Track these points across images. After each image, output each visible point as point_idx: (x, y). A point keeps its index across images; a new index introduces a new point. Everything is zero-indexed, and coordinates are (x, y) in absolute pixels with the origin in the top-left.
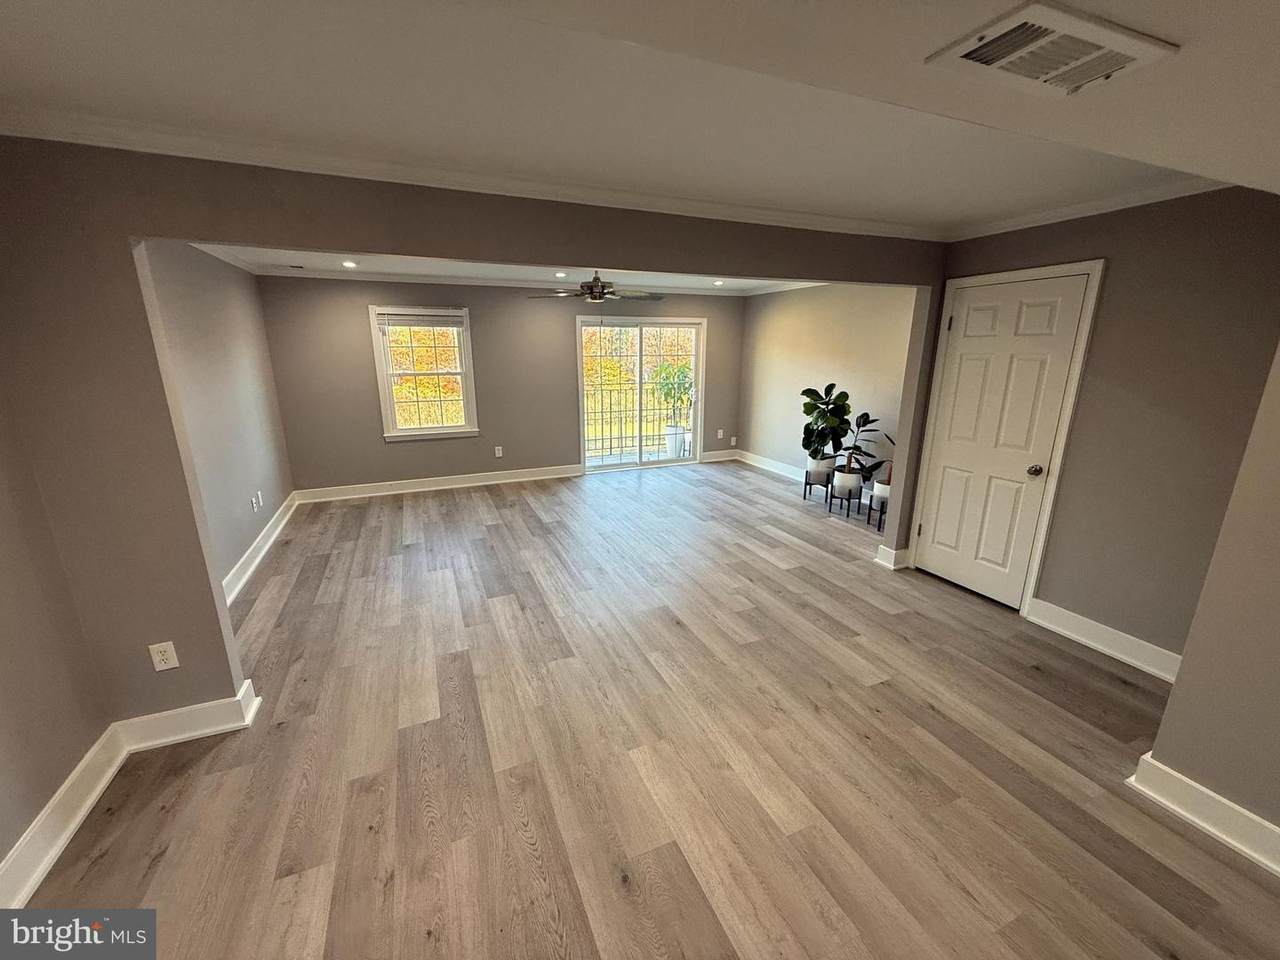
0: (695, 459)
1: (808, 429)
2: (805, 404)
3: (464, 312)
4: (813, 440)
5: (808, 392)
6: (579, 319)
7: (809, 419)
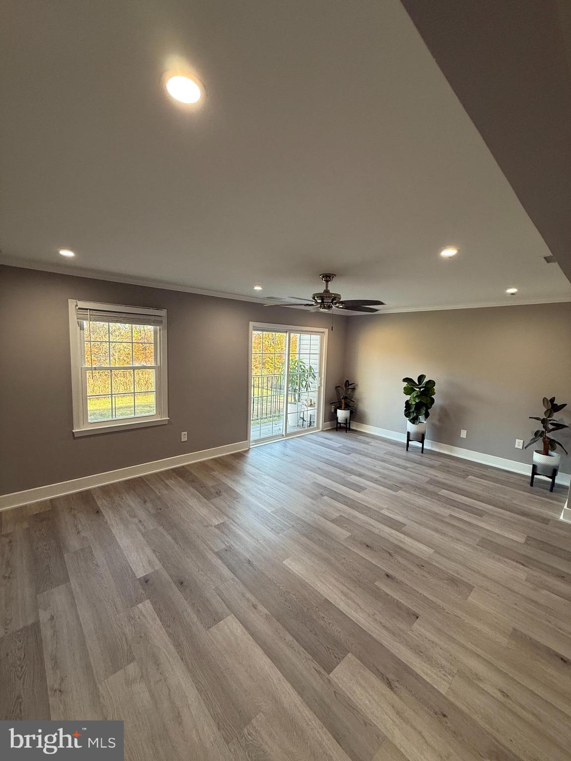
0: (318, 428)
1: (408, 404)
2: (405, 388)
3: (163, 313)
4: (413, 411)
5: (406, 380)
6: (252, 324)
7: (408, 397)
